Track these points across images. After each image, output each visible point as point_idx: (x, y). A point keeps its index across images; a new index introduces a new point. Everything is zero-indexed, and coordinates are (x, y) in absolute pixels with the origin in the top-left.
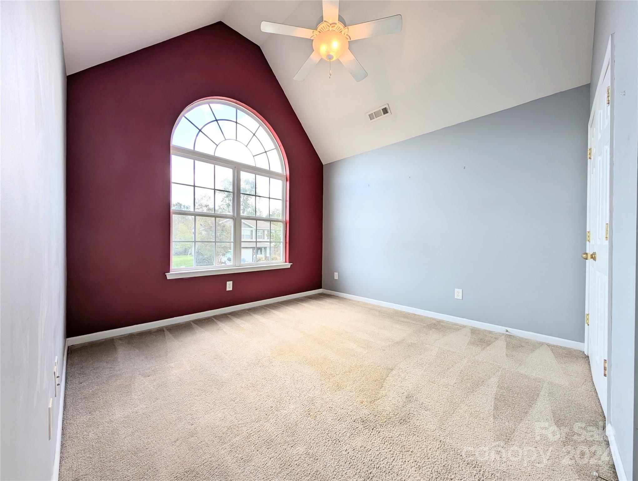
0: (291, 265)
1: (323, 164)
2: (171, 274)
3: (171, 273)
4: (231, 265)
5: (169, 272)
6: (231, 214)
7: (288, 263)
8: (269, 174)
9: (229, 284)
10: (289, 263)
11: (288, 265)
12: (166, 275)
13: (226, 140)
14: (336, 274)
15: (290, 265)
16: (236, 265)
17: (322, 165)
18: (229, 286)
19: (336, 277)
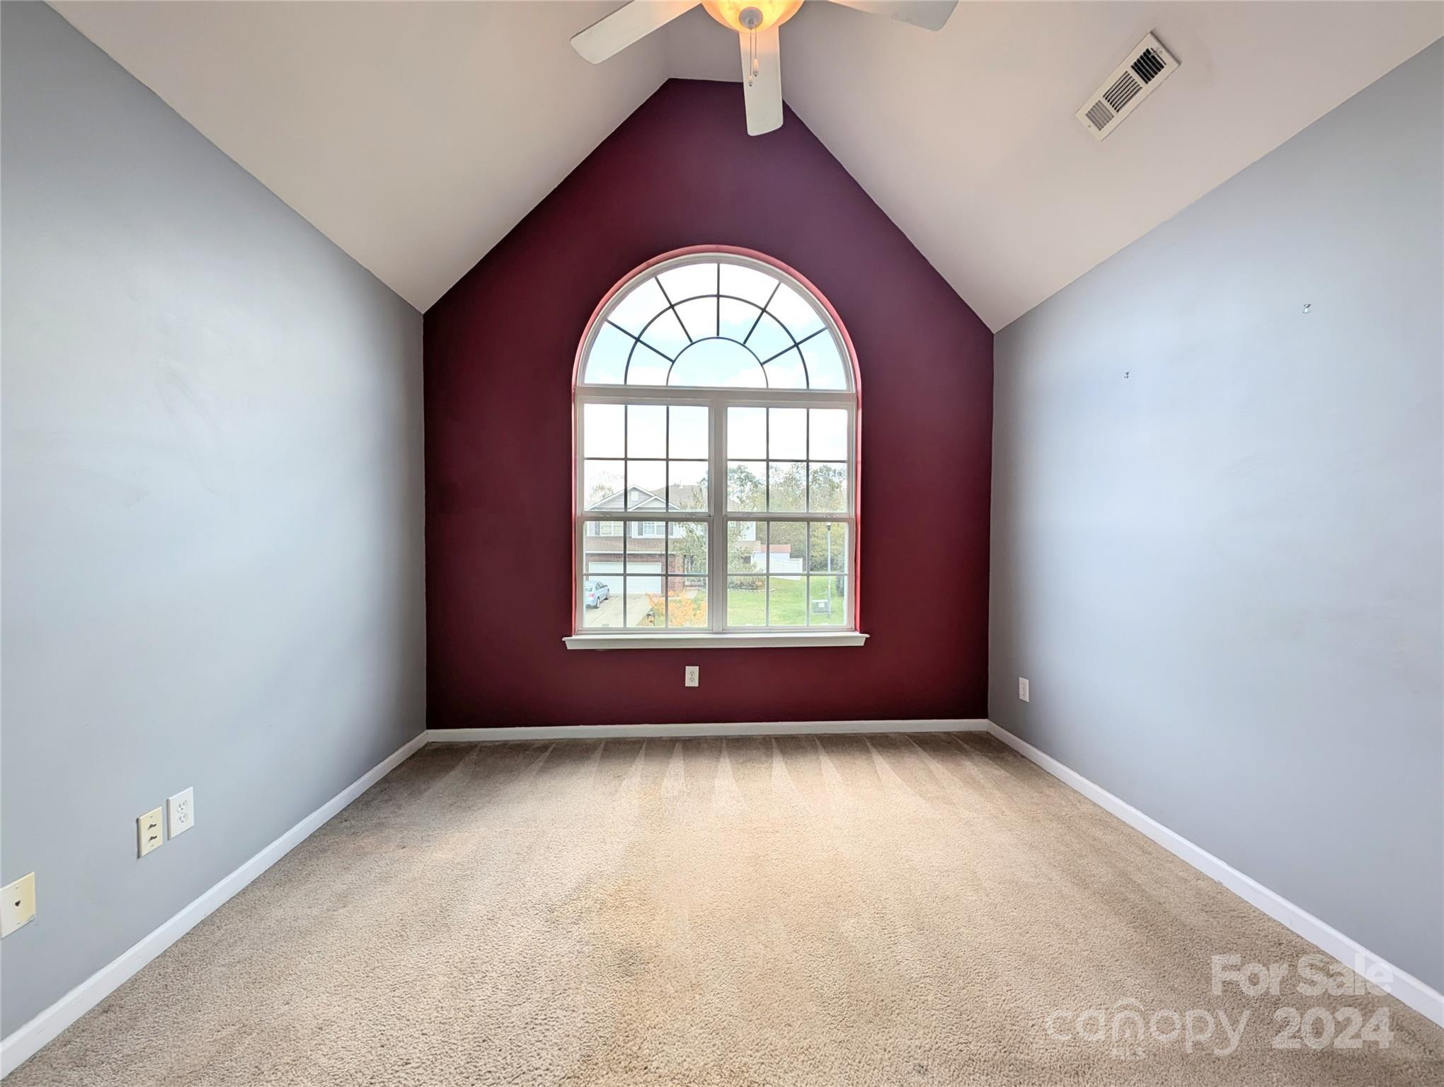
0: (867, 638)
1: (994, 332)
2: (573, 640)
3: (574, 637)
4: (701, 629)
5: (571, 636)
6: (705, 510)
7: (857, 634)
8: (807, 398)
9: (692, 673)
10: (861, 632)
11: (859, 639)
12: (564, 642)
13: (694, 345)
14: (1024, 684)
15: (864, 639)
16: (715, 630)
17: (993, 335)
18: (692, 676)
19: (1024, 695)
